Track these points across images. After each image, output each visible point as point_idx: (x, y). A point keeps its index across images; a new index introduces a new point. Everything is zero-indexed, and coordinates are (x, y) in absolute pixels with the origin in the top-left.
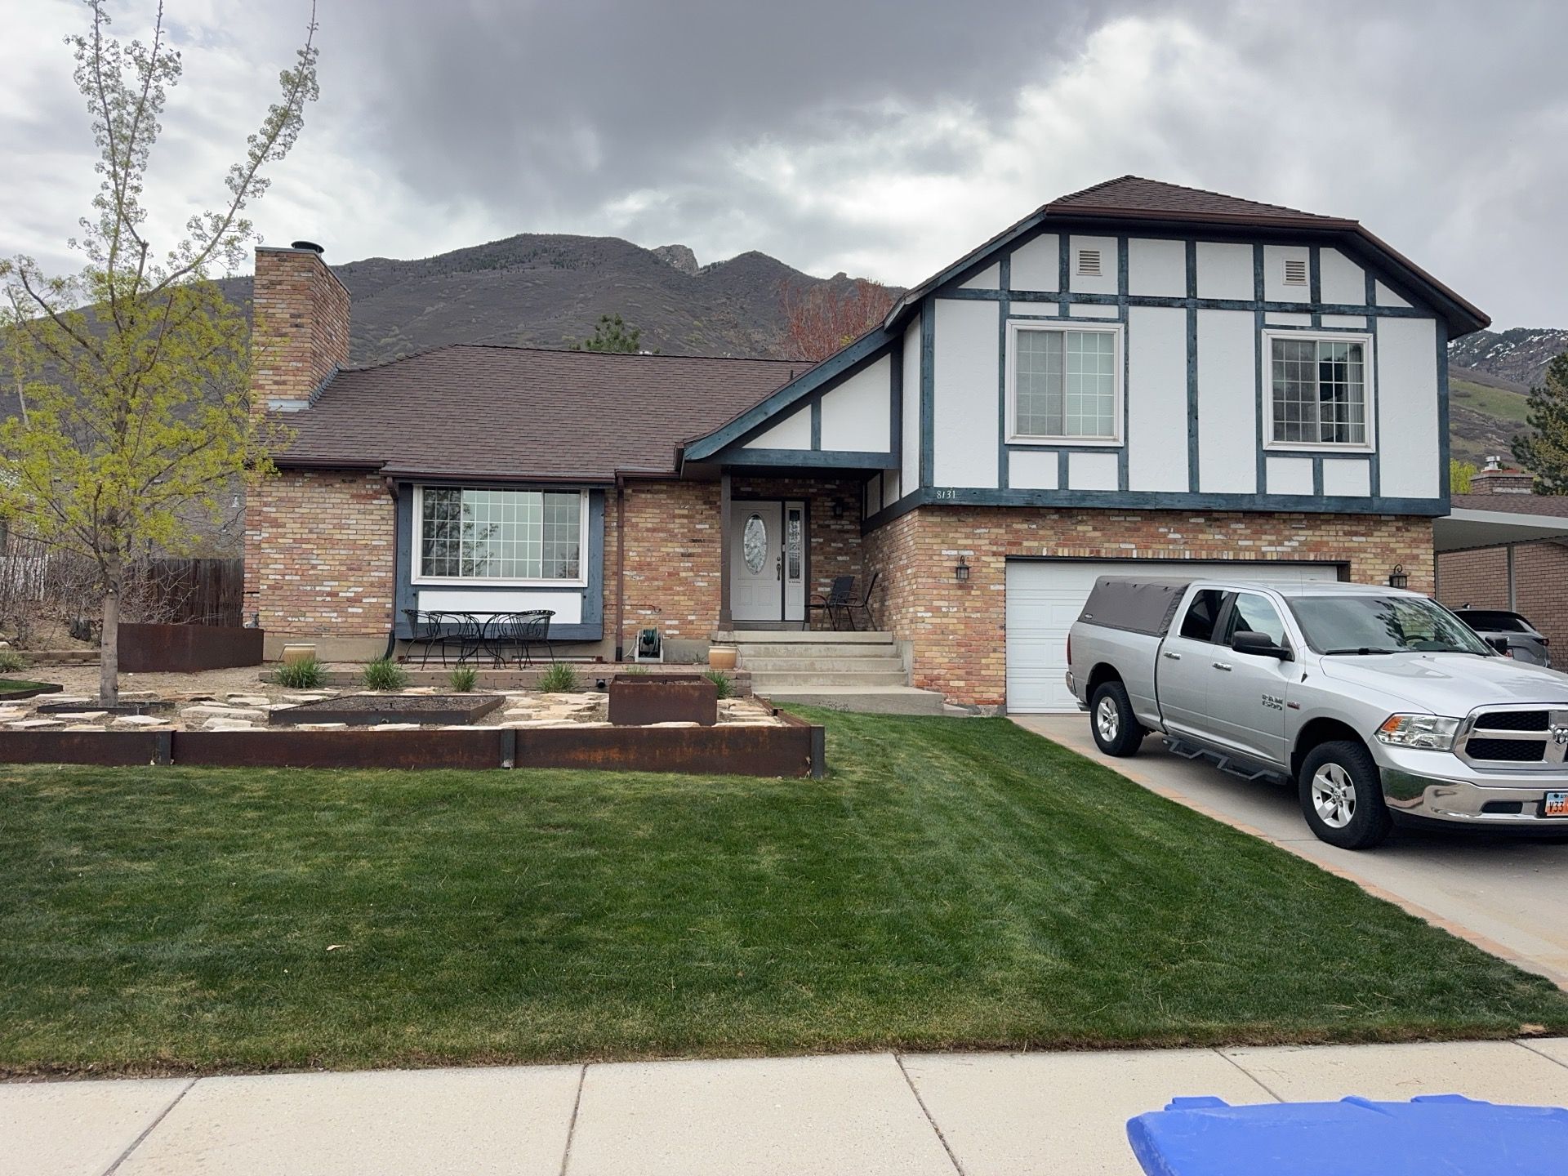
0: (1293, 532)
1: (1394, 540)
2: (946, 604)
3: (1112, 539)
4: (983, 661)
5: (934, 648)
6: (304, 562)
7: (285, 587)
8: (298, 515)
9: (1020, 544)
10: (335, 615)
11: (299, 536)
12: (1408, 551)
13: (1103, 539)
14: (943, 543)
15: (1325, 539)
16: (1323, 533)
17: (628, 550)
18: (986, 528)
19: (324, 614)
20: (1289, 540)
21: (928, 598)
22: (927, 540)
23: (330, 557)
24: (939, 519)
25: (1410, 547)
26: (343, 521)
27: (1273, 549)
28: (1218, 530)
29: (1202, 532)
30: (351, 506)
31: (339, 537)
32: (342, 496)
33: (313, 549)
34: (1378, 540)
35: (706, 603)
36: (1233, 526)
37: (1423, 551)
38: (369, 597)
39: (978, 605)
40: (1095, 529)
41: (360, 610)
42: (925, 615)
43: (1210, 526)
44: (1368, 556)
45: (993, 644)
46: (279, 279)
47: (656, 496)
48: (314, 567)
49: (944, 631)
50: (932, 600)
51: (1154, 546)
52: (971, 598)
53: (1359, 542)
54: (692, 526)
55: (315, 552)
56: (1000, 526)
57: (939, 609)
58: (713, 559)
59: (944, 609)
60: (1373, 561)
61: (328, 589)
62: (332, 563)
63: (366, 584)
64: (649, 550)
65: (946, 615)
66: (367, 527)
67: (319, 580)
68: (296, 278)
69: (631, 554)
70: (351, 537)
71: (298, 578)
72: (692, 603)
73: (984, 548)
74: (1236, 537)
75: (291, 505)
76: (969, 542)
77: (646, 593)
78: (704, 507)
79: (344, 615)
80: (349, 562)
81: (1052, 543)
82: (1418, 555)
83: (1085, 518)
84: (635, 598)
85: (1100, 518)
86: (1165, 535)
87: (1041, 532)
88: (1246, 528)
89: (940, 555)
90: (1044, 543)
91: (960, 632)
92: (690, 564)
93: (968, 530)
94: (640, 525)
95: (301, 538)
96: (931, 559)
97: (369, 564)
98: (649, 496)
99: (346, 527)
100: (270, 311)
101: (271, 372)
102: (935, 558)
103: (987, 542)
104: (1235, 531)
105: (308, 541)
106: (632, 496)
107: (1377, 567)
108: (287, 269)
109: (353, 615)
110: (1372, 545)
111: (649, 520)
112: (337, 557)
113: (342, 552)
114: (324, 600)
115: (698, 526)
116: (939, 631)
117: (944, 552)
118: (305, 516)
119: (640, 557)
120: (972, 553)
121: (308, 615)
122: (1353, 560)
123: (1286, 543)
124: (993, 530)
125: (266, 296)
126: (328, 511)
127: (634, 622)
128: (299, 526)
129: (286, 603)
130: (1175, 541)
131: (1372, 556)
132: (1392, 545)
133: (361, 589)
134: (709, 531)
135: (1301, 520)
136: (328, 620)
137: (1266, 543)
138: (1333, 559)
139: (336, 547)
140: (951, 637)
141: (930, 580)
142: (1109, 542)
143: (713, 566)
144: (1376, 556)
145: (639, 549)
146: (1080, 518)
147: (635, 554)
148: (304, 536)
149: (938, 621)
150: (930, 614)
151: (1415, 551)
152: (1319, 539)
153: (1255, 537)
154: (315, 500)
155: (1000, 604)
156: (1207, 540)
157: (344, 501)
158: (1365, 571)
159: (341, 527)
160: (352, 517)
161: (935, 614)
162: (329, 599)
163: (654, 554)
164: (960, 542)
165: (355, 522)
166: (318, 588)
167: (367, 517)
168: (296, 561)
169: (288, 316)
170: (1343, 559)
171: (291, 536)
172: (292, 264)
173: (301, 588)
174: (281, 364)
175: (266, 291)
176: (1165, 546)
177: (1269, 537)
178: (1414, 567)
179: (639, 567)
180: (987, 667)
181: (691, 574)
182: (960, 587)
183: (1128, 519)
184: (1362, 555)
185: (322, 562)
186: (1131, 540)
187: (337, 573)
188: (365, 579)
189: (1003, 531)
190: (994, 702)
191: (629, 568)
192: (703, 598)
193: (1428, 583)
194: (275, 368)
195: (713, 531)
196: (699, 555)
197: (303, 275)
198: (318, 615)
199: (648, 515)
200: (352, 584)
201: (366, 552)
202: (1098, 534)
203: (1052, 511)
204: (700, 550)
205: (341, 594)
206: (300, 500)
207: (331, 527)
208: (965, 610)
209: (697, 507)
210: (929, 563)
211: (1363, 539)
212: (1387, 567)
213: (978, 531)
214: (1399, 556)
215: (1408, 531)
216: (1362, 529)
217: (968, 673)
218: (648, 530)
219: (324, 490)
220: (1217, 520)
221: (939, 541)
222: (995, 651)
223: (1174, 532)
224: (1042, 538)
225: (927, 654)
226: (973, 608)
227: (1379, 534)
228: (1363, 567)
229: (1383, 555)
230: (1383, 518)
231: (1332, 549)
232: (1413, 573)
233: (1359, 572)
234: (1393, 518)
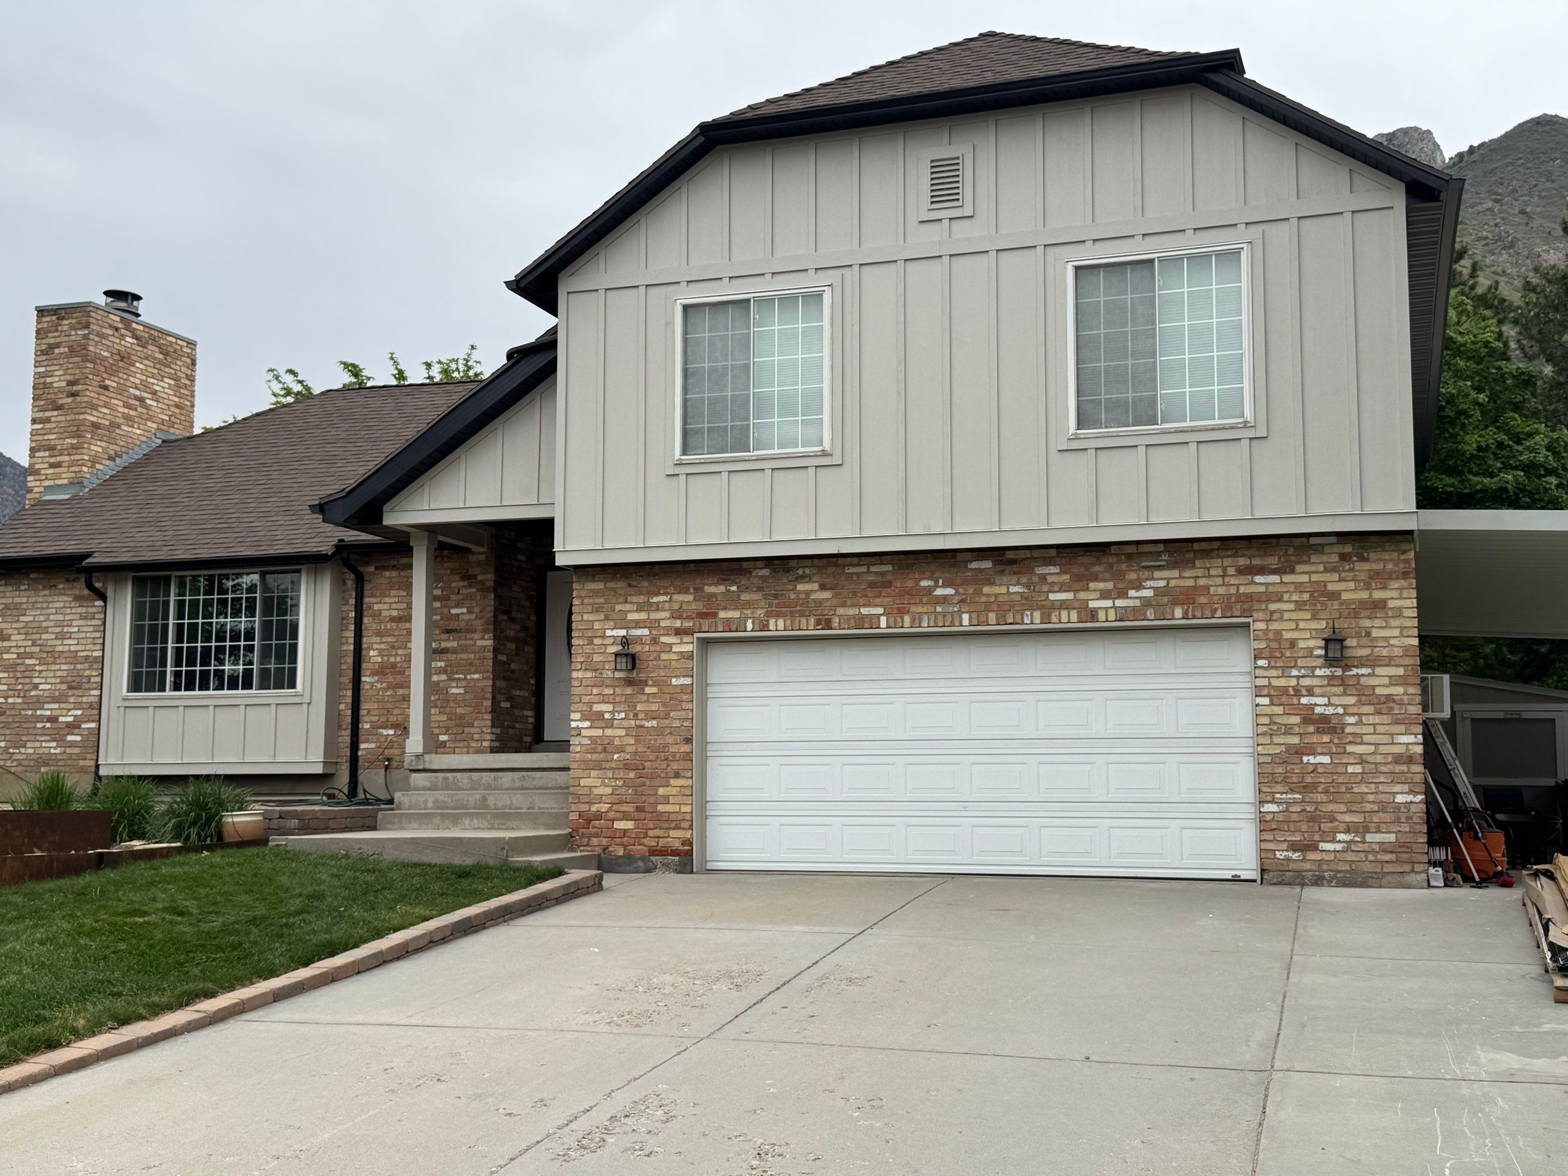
0: (1146, 574)
1: (1335, 577)
2: (609, 707)
3: (849, 602)
4: (661, 791)
5: (593, 773)
6: (27, 680)
7: (8, 713)
8: (22, 625)
9: (715, 615)
10: (54, 744)
11: (22, 650)
12: (1364, 595)
13: (835, 602)
14: (607, 618)
15: (1202, 582)
16: (1199, 572)
17: (370, 649)
18: (666, 594)
19: (44, 744)
20: (1138, 588)
21: (586, 699)
22: (586, 617)
23: (51, 674)
24: (599, 586)
25: (1368, 587)
26: (66, 629)
27: (1108, 603)
28: (1014, 579)
29: (990, 583)
30: (74, 611)
31: (60, 648)
32: (65, 598)
33: (35, 665)
34: (1305, 578)
35: (462, 717)
36: (1040, 570)
37: (1395, 594)
38: (88, 721)
39: (654, 707)
40: (823, 587)
41: (78, 738)
42: (581, 724)
43: (1002, 572)
44: (1283, 606)
45: (675, 766)
46: (58, 340)
47: (402, 574)
48: (36, 687)
49: (605, 747)
50: (591, 704)
51: (914, 609)
52: (644, 698)
53: (1267, 585)
54: (445, 611)
55: (37, 668)
56: (686, 591)
57: (601, 714)
58: (472, 656)
59: (607, 716)
60: (1294, 616)
61: (48, 713)
62: (53, 681)
63: (85, 706)
64: (393, 647)
65: (610, 724)
66: (88, 635)
67: (39, 703)
68: (73, 338)
69: (372, 653)
70: (73, 648)
71: (20, 700)
72: (444, 718)
73: (663, 624)
74: (1045, 588)
75: (15, 612)
76: (642, 616)
77: (389, 705)
78: (461, 584)
79: (62, 743)
80: (69, 679)
81: (759, 612)
82: (1384, 601)
83: (807, 571)
84: (375, 712)
85: (831, 570)
86: (930, 590)
87: (745, 597)
88: (1062, 573)
89: (603, 637)
90: (749, 612)
91: (629, 749)
92: (442, 664)
93: (641, 599)
94: (384, 613)
95: (25, 652)
96: (591, 643)
97: (89, 682)
98: (394, 573)
99: (68, 636)
100: (49, 380)
101: (47, 454)
102: (597, 641)
103: (667, 614)
104: (1043, 578)
105: (31, 656)
106: (373, 574)
108: (65, 328)
109: (73, 744)
110: (1292, 588)
111: (394, 606)
112: (59, 673)
113: (64, 667)
114: (44, 727)
115: (454, 611)
116: (600, 748)
117: (609, 633)
118: (29, 625)
119: (382, 656)
120: (646, 632)
121: (29, 745)
122: (1256, 615)
123: (1132, 593)
124: (677, 597)
125: (45, 363)
126: (52, 617)
127: (373, 745)
128: (23, 637)
129: (8, 732)
130: (944, 600)
131: (1291, 606)
132: (1330, 587)
133: (79, 712)
134: (467, 617)
135: (1159, 554)
136: (46, 751)
137: (1097, 595)
138: (1219, 615)
139: (58, 661)
140: (616, 756)
141: (589, 674)
142: (844, 605)
143: (471, 665)
144: (1300, 606)
145: (382, 646)
146: (800, 572)
147: (376, 653)
148: (28, 650)
149: (599, 732)
150: (587, 724)
151: (1378, 595)
152: (1190, 583)
153: (1076, 586)
154: (39, 606)
155: (685, 705)
156: (996, 596)
157: (67, 605)
158: (1278, 633)
159: (62, 636)
160: (75, 623)
161: (596, 724)
162: (48, 725)
163: (400, 652)
164: (631, 616)
165: (76, 629)
166: (39, 712)
167: (90, 623)
168: (20, 681)
169: (64, 384)
170: (1236, 613)
171: (14, 650)
172: (69, 321)
173: (23, 712)
174: (57, 442)
175: (44, 358)
176: (931, 609)
177: (1101, 585)
178: (1377, 623)
179: (381, 671)
180: (666, 800)
181: (444, 677)
182: (629, 682)
183: (873, 569)
184: (1273, 607)
185: (43, 681)
186: (878, 600)
187: (57, 693)
188: (85, 699)
189: (689, 598)
190: (675, 853)
191: (368, 672)
192: (459, 710)
193: (1406, 649)
194: (51, 448)
195: (473, 616)
196: (454, 651)
197: (79, 333)
198: (38, 744)
199: (393, 600)
200: (72, 706)
201: (86, 666)
202: (826, 595)
203: (760, 564)
204: (455, 644)
205: (61, 719)
206: (24, 606)
207: (53, 636)
208: (636, 715)
209: (453, 585)
210: (588, 649)
211: (1275, 578)
212: (1323, 624)
213: (655, 599)
214: (1348, 603)
215: (1363, 559)
216: (1273, 561)
217: (639, 809)
218: (393, 619)
219: (47, 592)
220: (1013, 562)
221: (602, 617)
222: (677, 775)
223: (944, 586)
224: (749, 605)
225: (583, 782)
226: (647, 712)
227: (1307, 568)
228: (1275, 626)
229: (1315, 605)
230: (1313, 541)
231: (1216, 598)
232: (1375, 633)
233: (1267, 634)
234: (1334, 539)
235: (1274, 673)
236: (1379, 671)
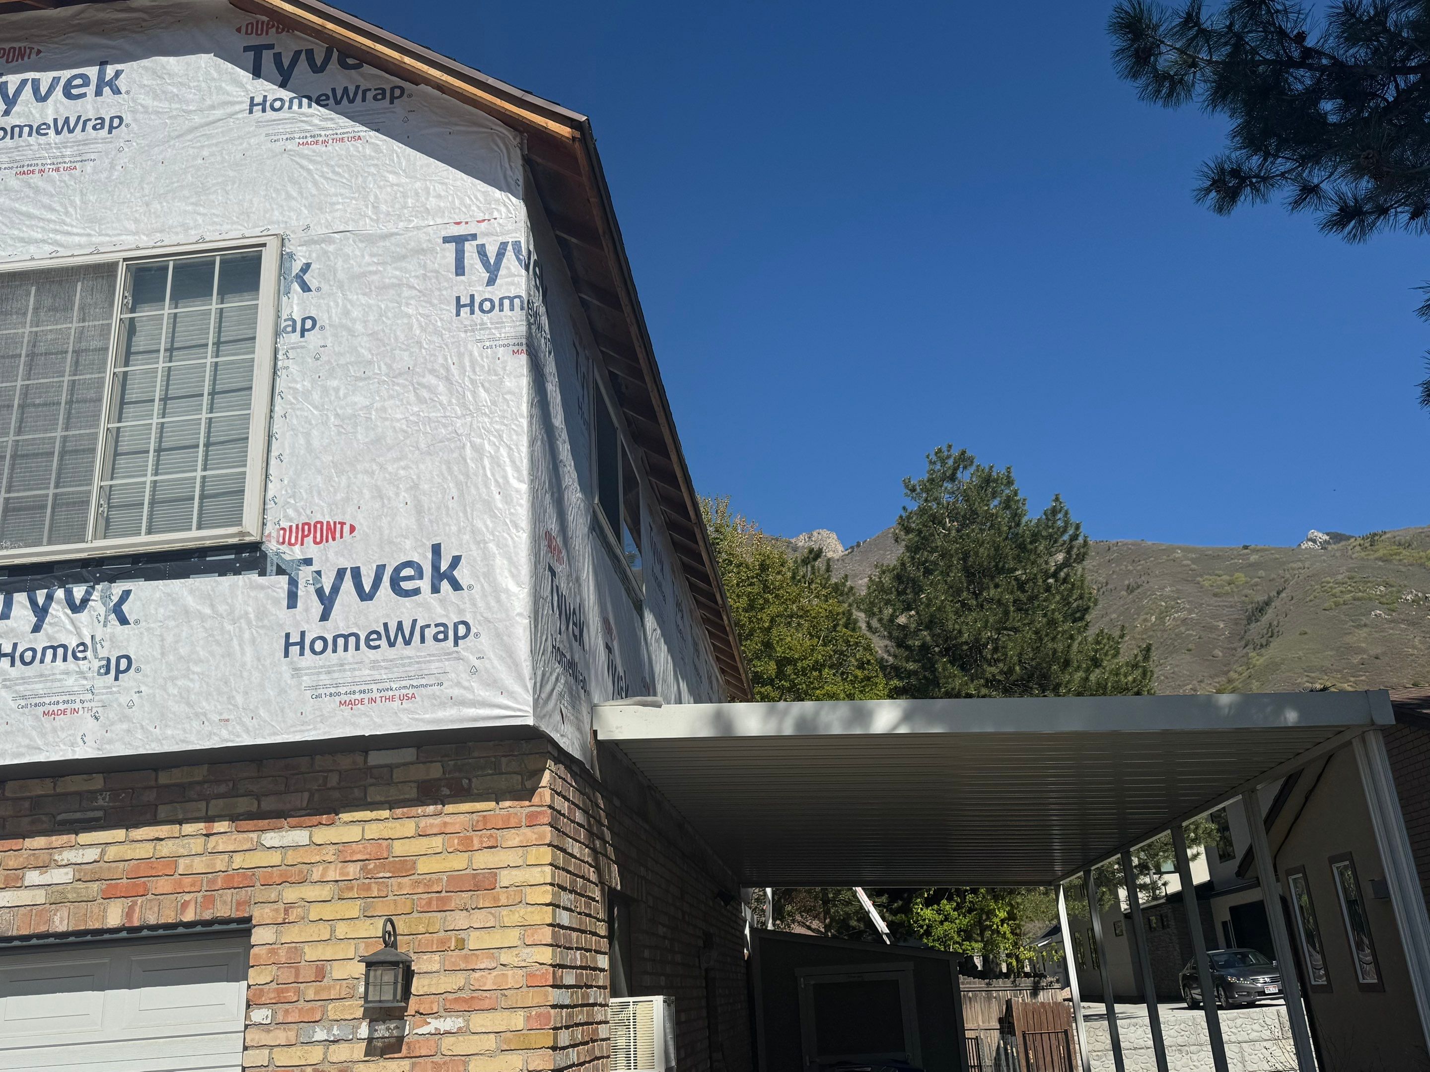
0: (63, 837)
12: (458, 862)
15: (166, 849)
16: (162, 831)
20: (43, 867)
25: (467, 848)
34: (354, 835)
37: (513, 858)
44: (311, 892)
53: (283, 850)
60: (327, 912)
82: (493, 873)
107: (342, 930)
110: (329, 854)
122: (259, 914)
123: (33, 877)
131: (324, 892)
132: (399, 849)
135: (93, 795)
138: (189, 916)
144: (341, 891)
151: (483, 860)
152: (144, 852)
158: (296, 948)
170: (223, 911)
178: (479, 919)
184: (291, 894)
193: (528, 971)
215: (460, 791)
216: (298, 803)
227: (359, 813)
228: (292, 934)
229: (368, 888)
230: (376, 758)
231: (187, 880)
232: (474, 941)
233: (273, 952)
234: (409, 754)
235: (280, 1036)
236: (479, 1022)
